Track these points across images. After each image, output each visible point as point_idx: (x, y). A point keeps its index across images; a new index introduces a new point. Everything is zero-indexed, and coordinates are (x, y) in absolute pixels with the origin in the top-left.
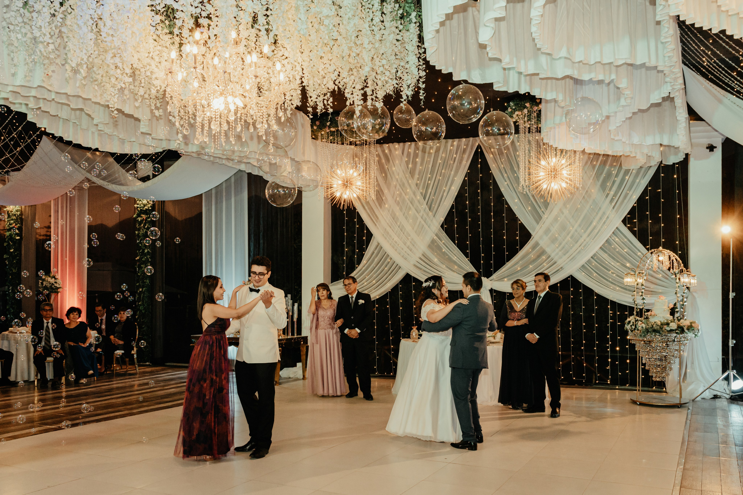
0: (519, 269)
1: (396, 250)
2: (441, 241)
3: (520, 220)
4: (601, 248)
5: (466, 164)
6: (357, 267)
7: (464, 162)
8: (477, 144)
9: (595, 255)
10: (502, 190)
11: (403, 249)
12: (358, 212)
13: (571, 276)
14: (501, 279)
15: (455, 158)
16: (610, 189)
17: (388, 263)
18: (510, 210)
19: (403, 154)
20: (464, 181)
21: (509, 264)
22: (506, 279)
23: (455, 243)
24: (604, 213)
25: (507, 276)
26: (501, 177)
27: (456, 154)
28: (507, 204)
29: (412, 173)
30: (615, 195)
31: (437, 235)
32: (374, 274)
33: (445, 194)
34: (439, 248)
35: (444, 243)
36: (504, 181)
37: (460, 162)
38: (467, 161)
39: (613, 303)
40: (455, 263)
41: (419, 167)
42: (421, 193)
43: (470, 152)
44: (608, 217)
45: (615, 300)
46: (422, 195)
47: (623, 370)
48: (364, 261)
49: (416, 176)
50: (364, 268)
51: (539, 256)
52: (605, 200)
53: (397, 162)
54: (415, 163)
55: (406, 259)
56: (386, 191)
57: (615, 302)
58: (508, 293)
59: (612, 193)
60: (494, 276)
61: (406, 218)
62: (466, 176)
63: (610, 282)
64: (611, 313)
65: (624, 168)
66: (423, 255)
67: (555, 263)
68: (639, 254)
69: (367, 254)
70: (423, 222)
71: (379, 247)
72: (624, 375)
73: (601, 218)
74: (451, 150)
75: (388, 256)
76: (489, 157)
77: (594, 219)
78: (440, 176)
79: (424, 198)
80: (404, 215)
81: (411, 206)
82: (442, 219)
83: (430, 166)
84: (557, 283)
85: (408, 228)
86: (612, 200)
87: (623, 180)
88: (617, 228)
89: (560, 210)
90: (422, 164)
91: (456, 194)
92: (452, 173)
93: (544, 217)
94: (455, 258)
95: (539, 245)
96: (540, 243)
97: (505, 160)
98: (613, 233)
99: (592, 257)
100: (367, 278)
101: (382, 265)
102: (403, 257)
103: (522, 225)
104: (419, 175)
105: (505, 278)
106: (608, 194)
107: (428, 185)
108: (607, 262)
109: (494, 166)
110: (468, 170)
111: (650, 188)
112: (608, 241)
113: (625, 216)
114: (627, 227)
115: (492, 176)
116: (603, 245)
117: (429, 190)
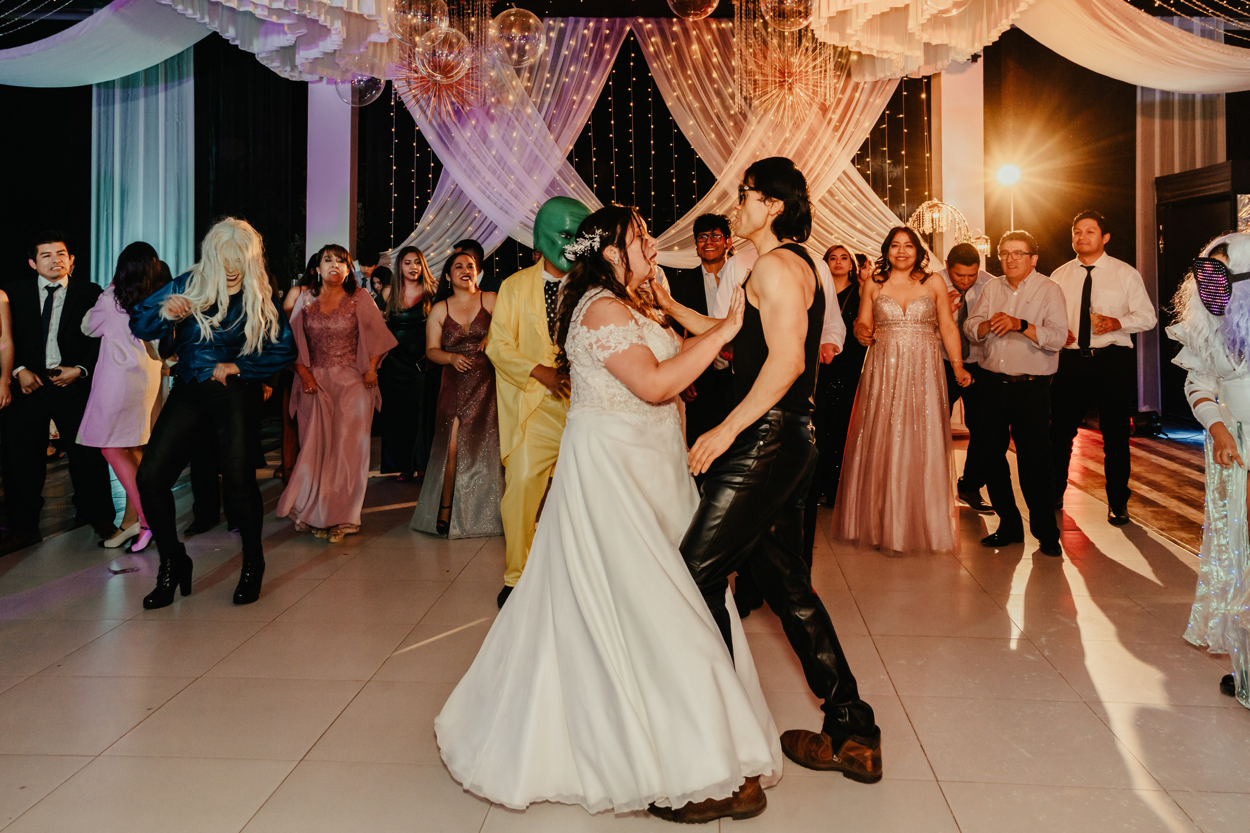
1: (489, 197)
2: (569, 184)
3: (697, 155)
5: (609, 60)
6: (416, 227)
7: (607, 56)
8: (628, 29)
10: (669, 104)
11: (501, 195)
12: (419, 131)
15: (592, 49)
16: (833, 113)
17: (475, 219)
18: (680, 136)
20: (607, 86)
23: (591, 188)
24: (825, 148)
26: (668, 84)
27: (593, 41)
28: (677, 127)
30: (841, 120)
31: (560, 173)
33: (575, 107)
35: (573, 189)
36: (671, 91)
37: (601, 53)
38: (611, 55)
42: (535, 103)
43: (617, 42)
44: (831, 155)
46: (537, 106)
48: (428, 216)
49: (525, 74)
52: (826, 129)
55: (507, 212)
59: (836, 117)
61: (507, 144)
62: (609, 80)
65: (854, 79)
69: (435, 203)
70: (537, 152)
71: (457, 191)
74: (584, 36)
75: (474, 207)
76: (648, 52)
77: (810, 156)
78: (567, 77)
79: (539, 112)
80: (503, 138)
81: (516, 123)
82: (570, 148)
83: (549, 60)
85: (513, 161)
86: (836, 129)
87: (851, 99)
88: (844, 173)
89: (761, 141)
90: (535, 55)
91: (593, 107)
92: (587, 73)
93: (737, 150)
95: (728, 195)
96: (728, 191)
97: (673, 58)
98: (838, 179)
100: (436, 245)
101: (463, 222)
102: (501, 208)
103: (700, 163)
104: (531, 72)
105: (673, 246)
106: (830, 120)
107: (546, 91)
108: (828, 222)
109: (655, 65)
110: (612, 70)
111: (888, 112)
112: (830, 192)
113: (855, 153)
114: (858, 168)
115: (651, 82)
116: (823, 197)
117: (548, 99)
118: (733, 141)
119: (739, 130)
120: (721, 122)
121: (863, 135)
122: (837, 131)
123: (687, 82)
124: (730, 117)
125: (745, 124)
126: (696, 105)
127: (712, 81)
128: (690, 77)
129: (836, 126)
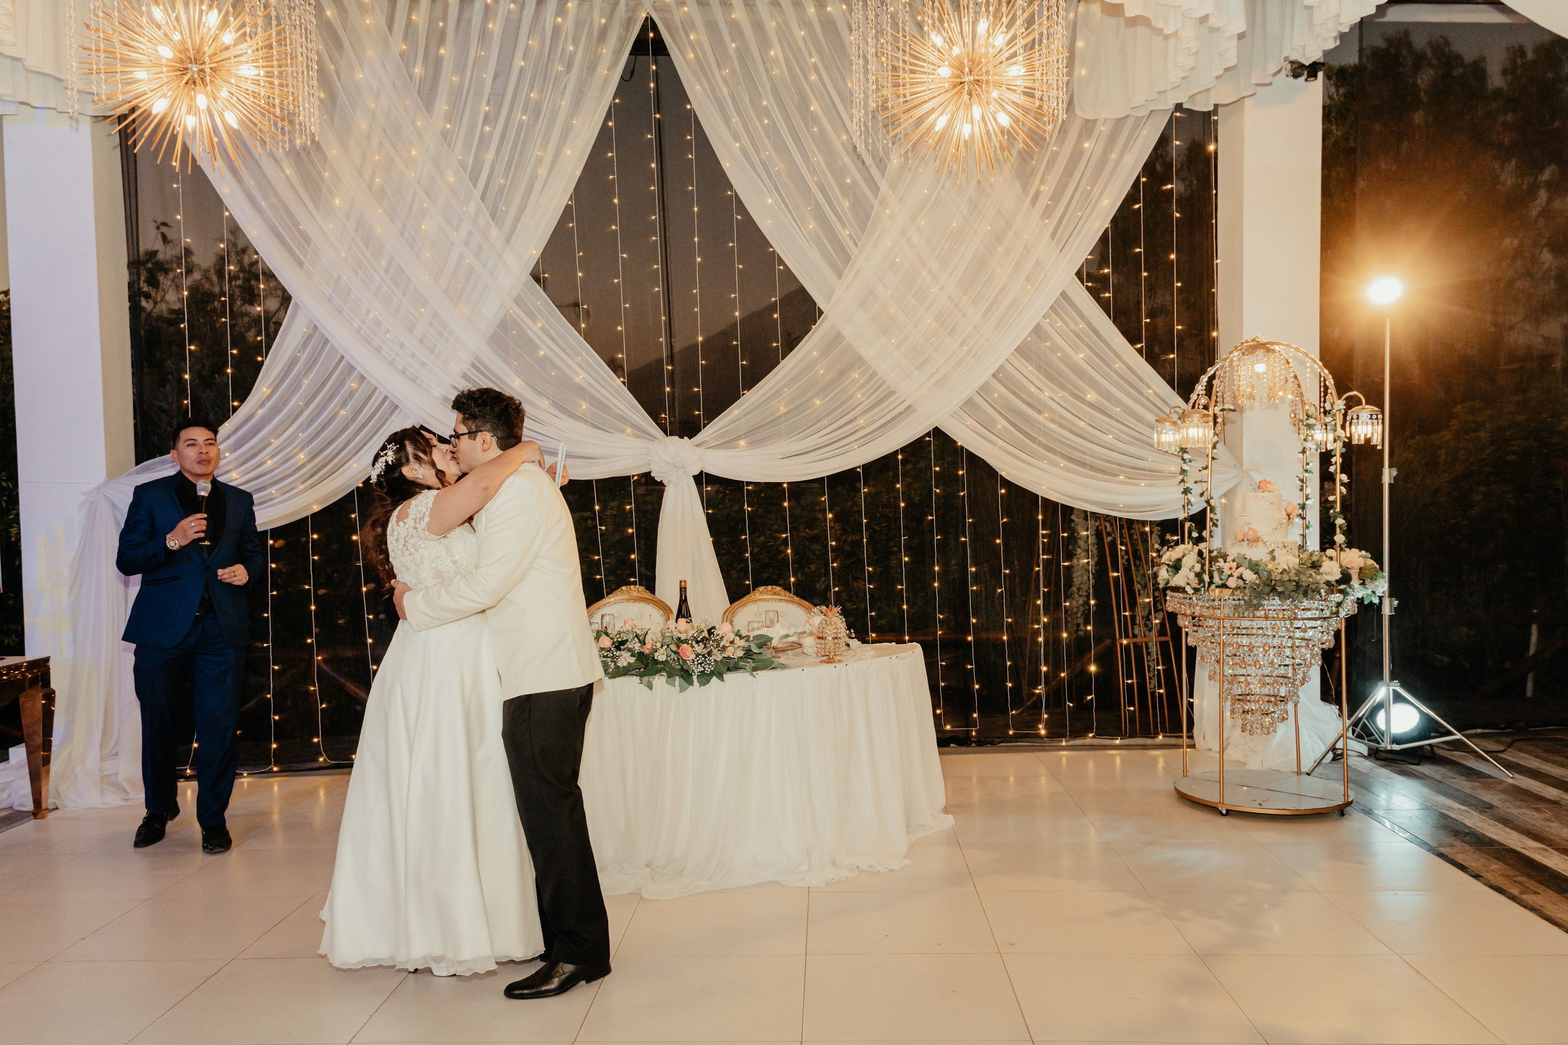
0: (783, 410)
1: (378, 350)
3: (782, 260)
4: (1018, 350)
5: (606, 80)
6: (235, 409)
7: (602, 71)
8: (644, 15)
9: (1001, 369)
10: (726, 165)
11: (402, 346)
13: (937, 432)
14: (728, 443)
15: (572, 56)
16: (1043, 181)
17: (351, 394)
18: (750, 226)
19: (390, 27)
20: (604, 130)
21: (751, 398)
22: (742, 443)
24: (1027, 249)
25: (747, 434)
26: (723, 127)
27: (575, 42)
28: (742, 208)
29: (427, 94)
30: (1055, 198)
31: (518, 301)
32: (302, 428)
33: (542, 172)
34: (529, 346)
35: (543, 329)
36: (731, 138)
37: (592, 66)
38: (612, 67)
39: (1050, 506)
40: (580, 391)
41: (449, 77)
42: (463, 165)
43: (622, 40)
44: (1038, 263)
45: (1054, 497)
46: (464, 168)
47: (1078, 698)
48: (262, 388)
49: (442, 106)
50: (261, 412)
51: (843, 373)
52: (1028, 213)
53: (370, 53)
54: (435, 65)
55: (414, 380)
56: (333, 152)
57: (1056, 504)
58: (748, 483)
59: (1047, 189)
60: (706, 434)
61: (411, 244)
62: (608, 117)
63: (1040, 444)
64: (1044, 536)
66: (473, 365)
67: (891, 393)
68: (1118, 365)
69: (273, 366)
70: (470, 259)
71: (316, 339)
72: (1083, 708)
73: (1018, 265)
74: (556, 29)
75: (351, 368)
76: (683, 59)
78: (524, 112)
79: (474, 179)
80: (402, 234)
81: (427, 203)
82: (534, 252)
83: (489, 76)
84: (896, 453)
86: (1047, 213)
87: (1077, 155)
88: (1064, 294)
89: (903, 234)
90: (460, 69)
91: (578, 173)
92: (565, 104)
93: (858, 256)
94: (580, 377)
95: (844, 338)
96: (844, 332)
97: (733, 72)
98: (1052, 308)
99: (994, 375)
101: (330, 399)
102: (403, 372)
103: (788, 274)
104: (450, 104)
105: (739, 438)
106: (1037, 195)
107: (484, 140)
108: (1033, 389)
109: (698, 87)
110: (614, 99)
111: (1144, 179)
112: (1038, 330)
113: (1084, 259)
114: (1087, 288)
115: (690, 121)
116: (1024, 342)
117: (489, 157)
118: (850, 236)
119: (863, 216)
120: (829, 201)
121: (1097, 224)
122: (1049, 217)
123: (761, 121)
124: (843, 188)
125: (876, 204)
126: (779, 166)
127: (811, 119)
128: (766, 112)
129: (1048, 206)
